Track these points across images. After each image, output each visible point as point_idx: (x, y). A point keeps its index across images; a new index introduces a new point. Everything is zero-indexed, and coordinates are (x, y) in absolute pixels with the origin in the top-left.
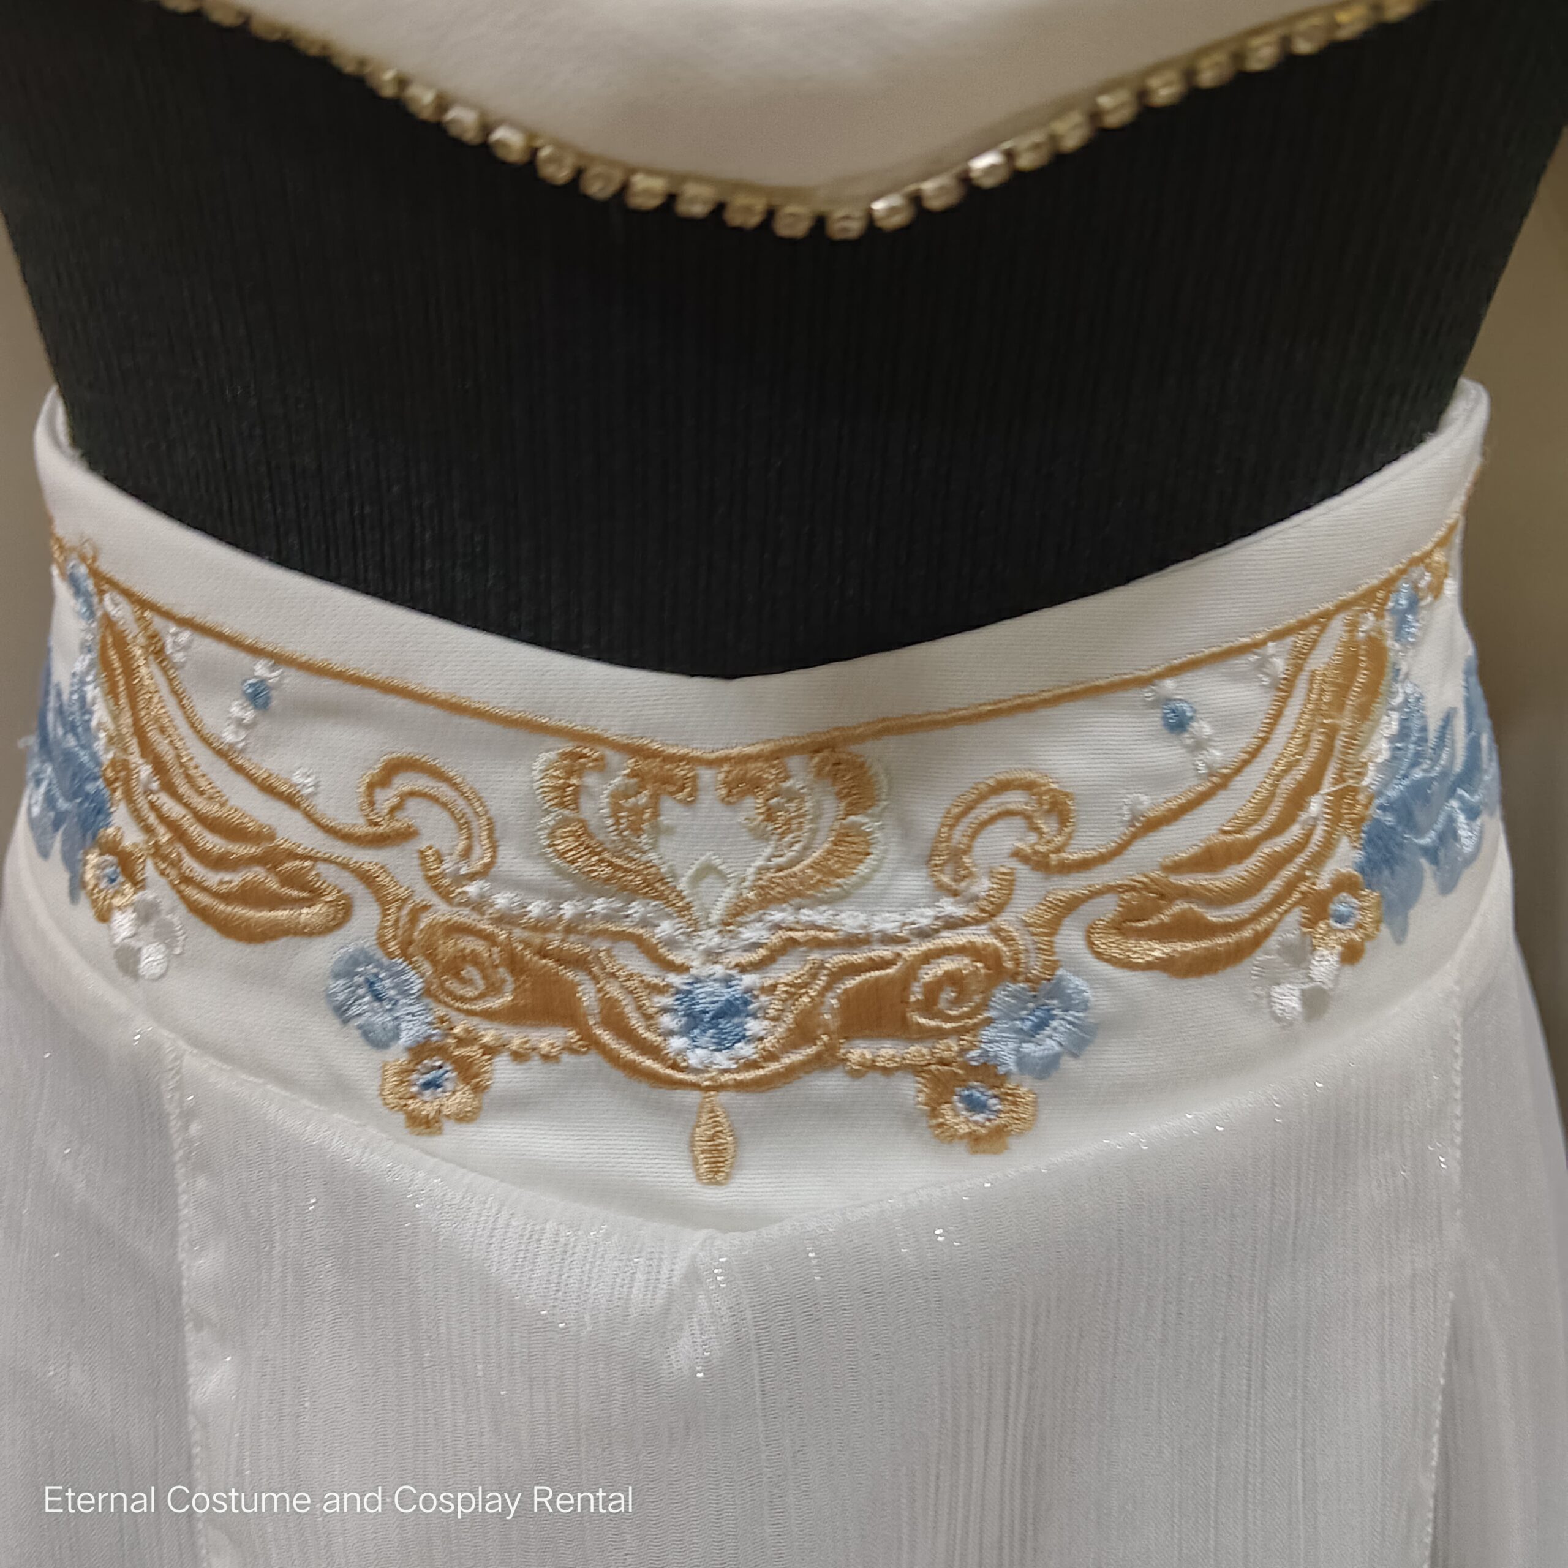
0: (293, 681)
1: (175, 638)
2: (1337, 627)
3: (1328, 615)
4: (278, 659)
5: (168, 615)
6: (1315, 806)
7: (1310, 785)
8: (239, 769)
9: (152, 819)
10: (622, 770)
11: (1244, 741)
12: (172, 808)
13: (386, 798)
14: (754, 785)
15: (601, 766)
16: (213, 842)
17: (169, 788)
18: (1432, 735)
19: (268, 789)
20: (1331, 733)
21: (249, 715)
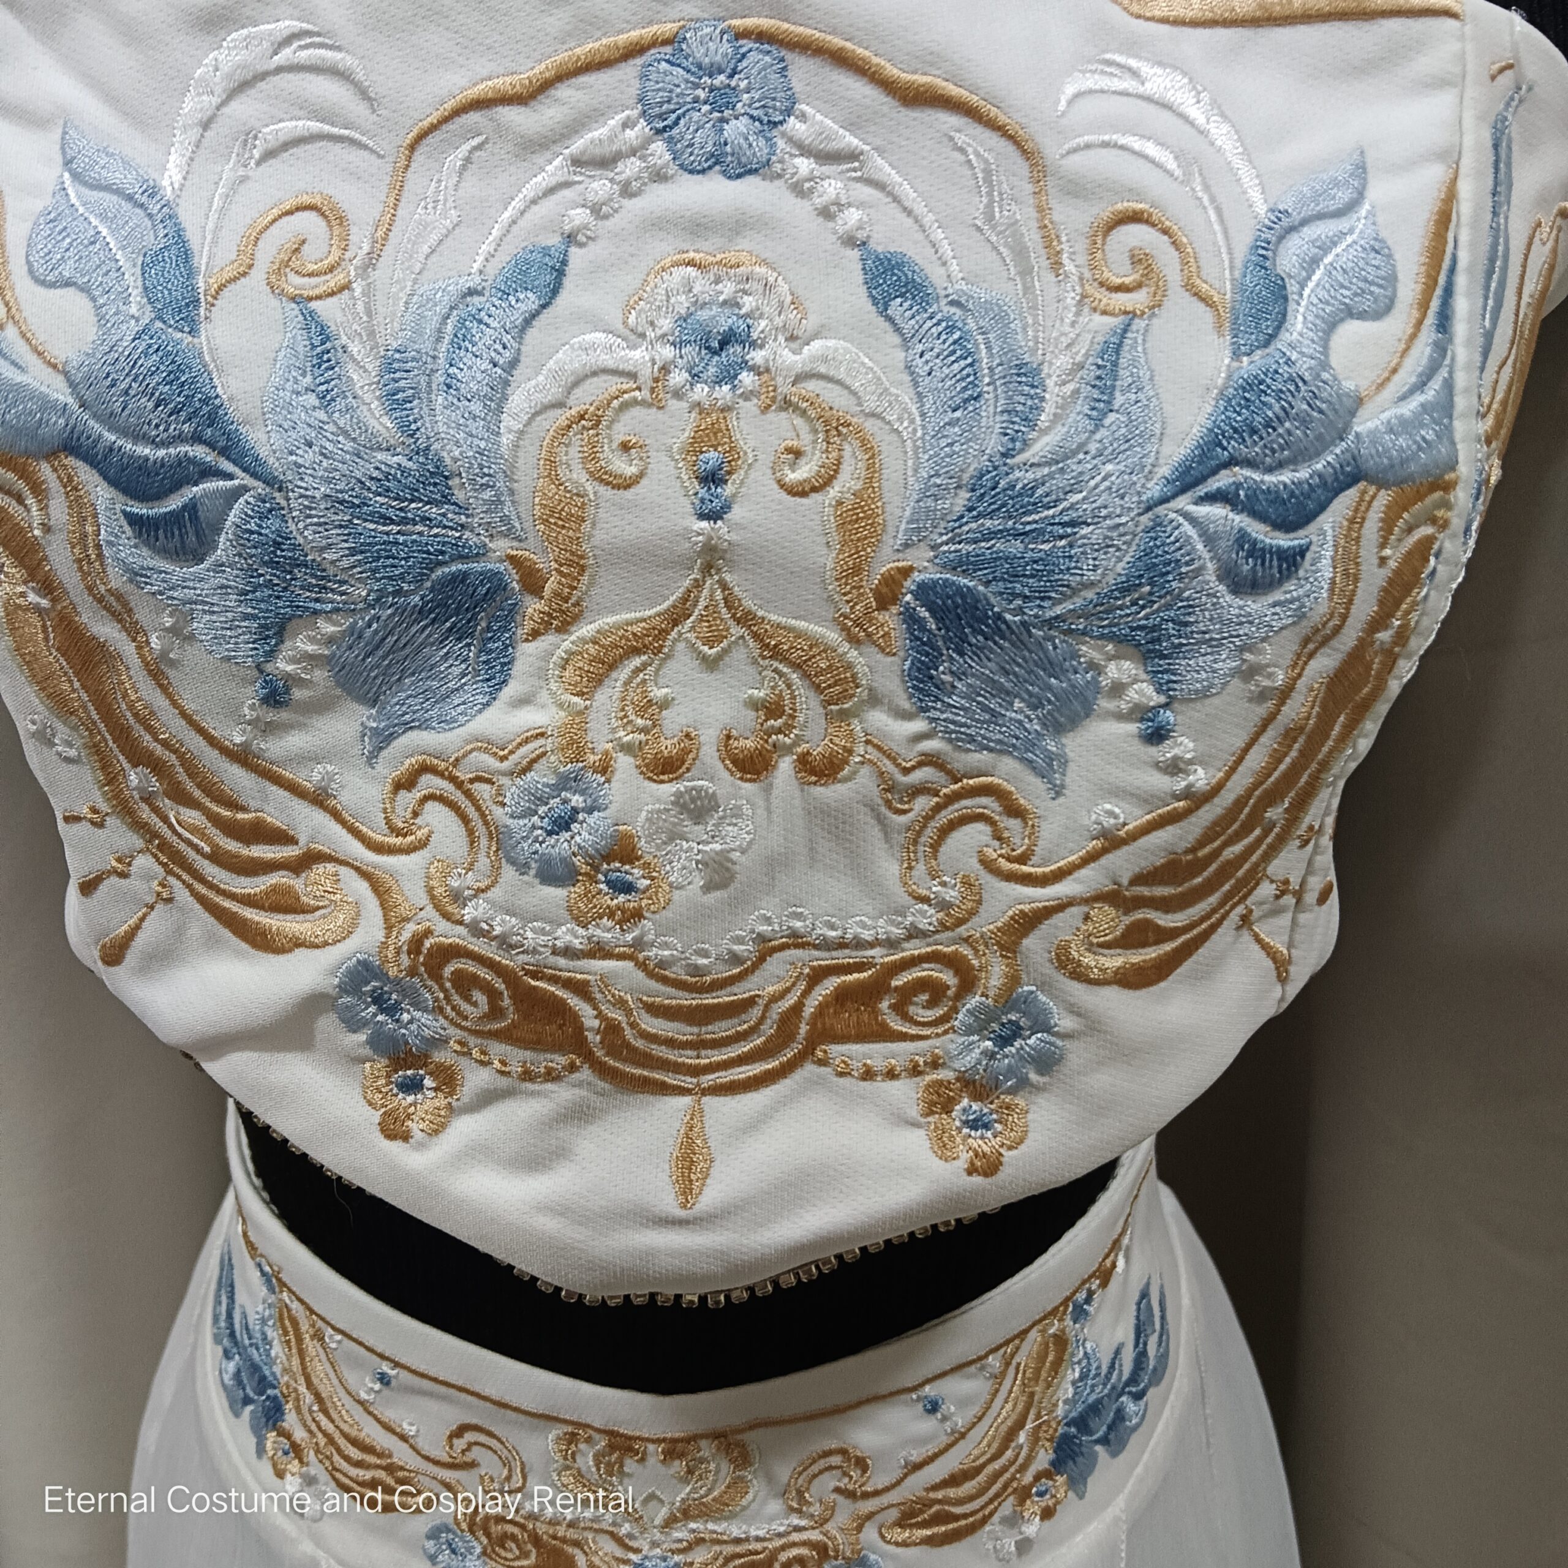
0: (404, 1375)
1: (333, 1339)
2: (1034, 1334)
3: (1025, 1332)
4: (397, 1364)
5: (328, 1323)
6: (1022, 1437)
7: (1020, 1424)
8: (370, 1413)
9: (314, 1427)
10: (602, 1443)
11: (975, 1410)
12: (330, 1428)
13: (460, 1444)
14: (681, 1456)
15: (589, 1440)
16: (354, 1453)
17: (325, 1412)
18: (1104, 1370)
19: (388, 1428)
20: (1032, 1395)
21: (377, 1386)
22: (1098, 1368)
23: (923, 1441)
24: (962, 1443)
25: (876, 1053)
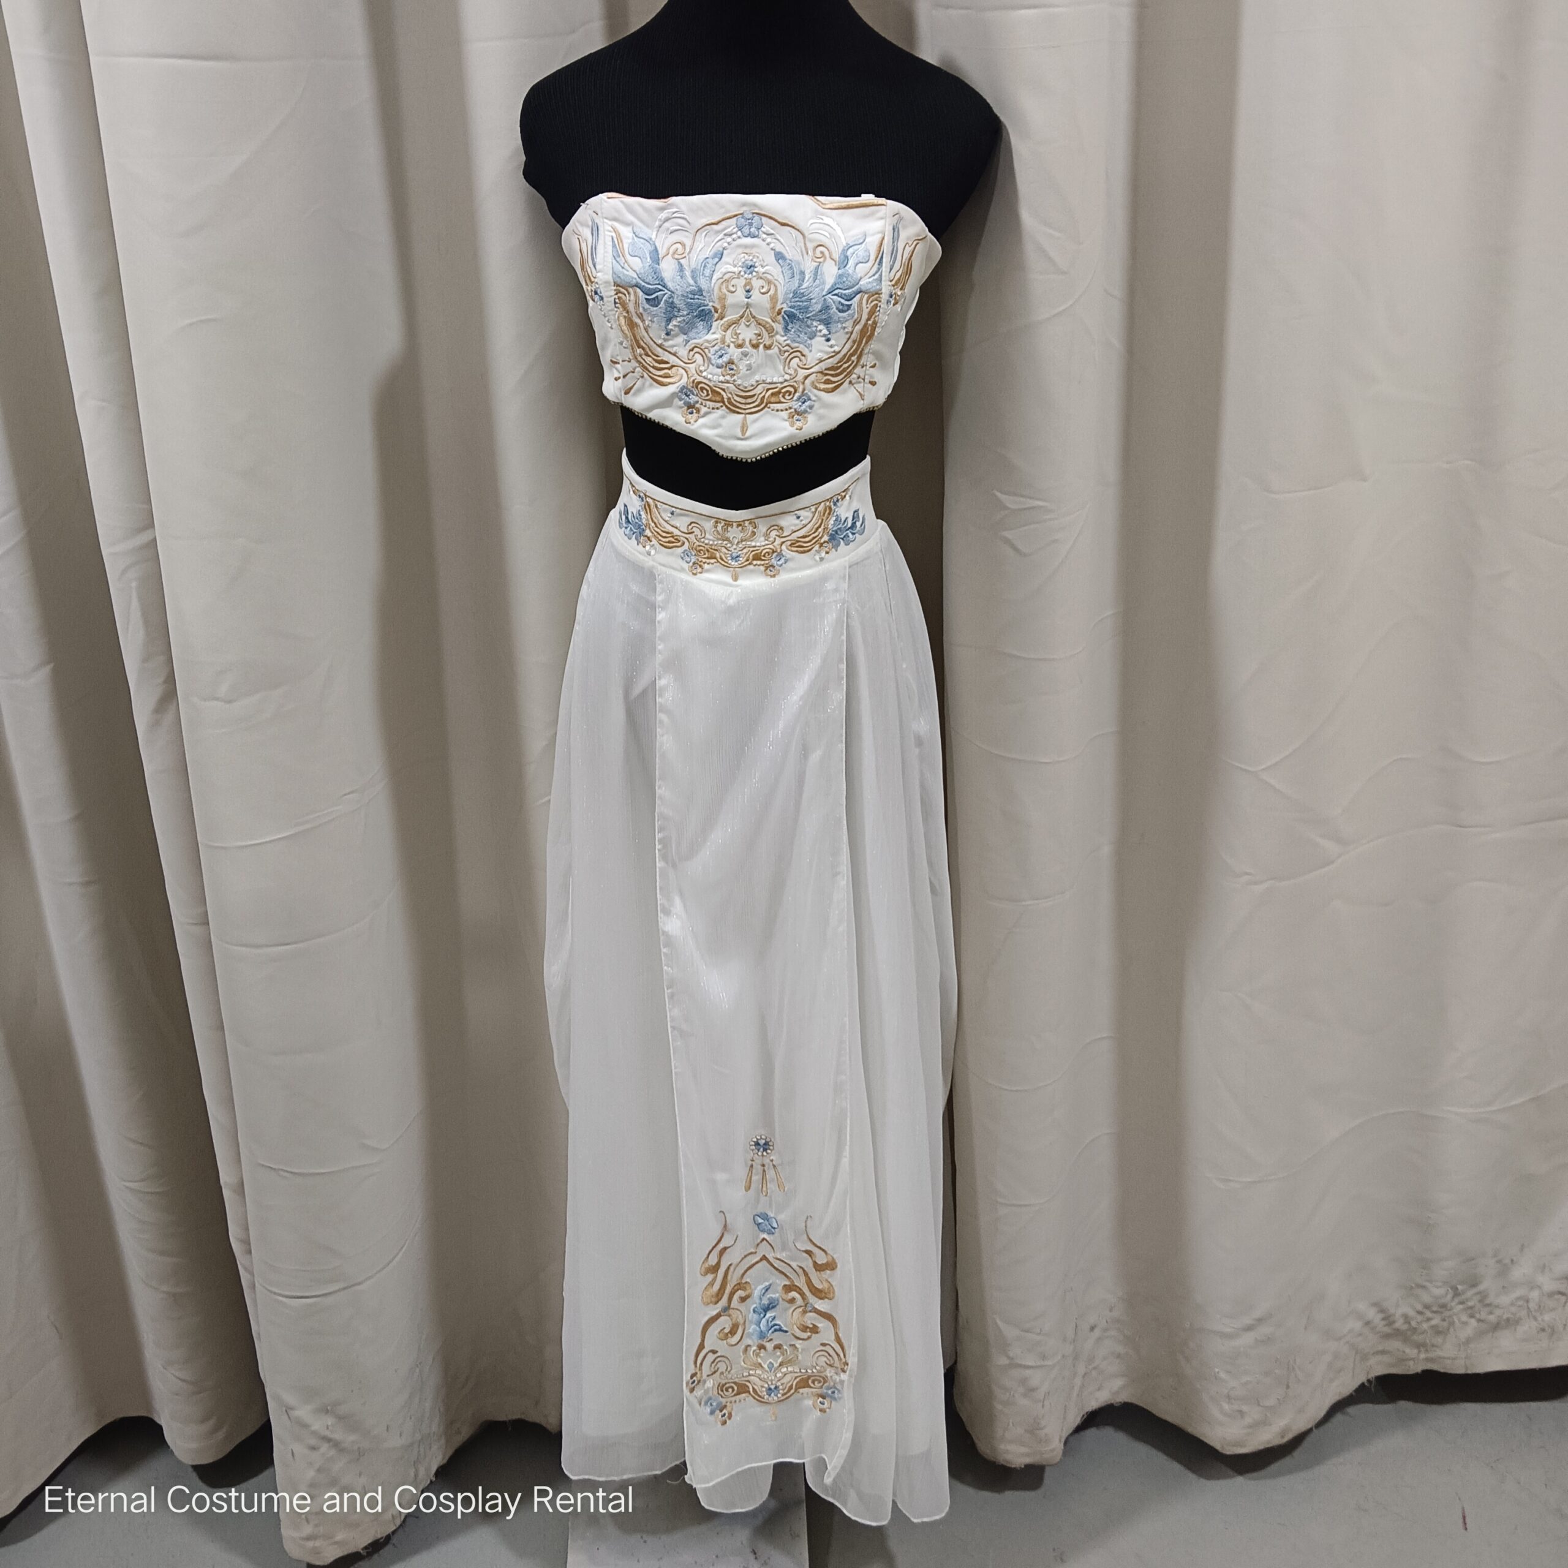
0: (678, 510)
1: (658, 504)
2: (823, 504)
3: (820, 503)
4: (676, 508)
5: (659, 501)
6: (820, 530)
7: (820, 527)
8: (668, 523)
9: (653, 531)
10: (723, 523)
11: (808, 521)
12: (656, 529)
13: (690, 527)
14: (740, 525)
15: (720, 522)
16: (664, 534)
17: (657, 527)
18: (843, 521)
19: (673, 526)
20: (822, 520)
21: (670, 515)
22: (841, 520)
23: (795, 525)
24: (805, 528)
25: (779, 406)
